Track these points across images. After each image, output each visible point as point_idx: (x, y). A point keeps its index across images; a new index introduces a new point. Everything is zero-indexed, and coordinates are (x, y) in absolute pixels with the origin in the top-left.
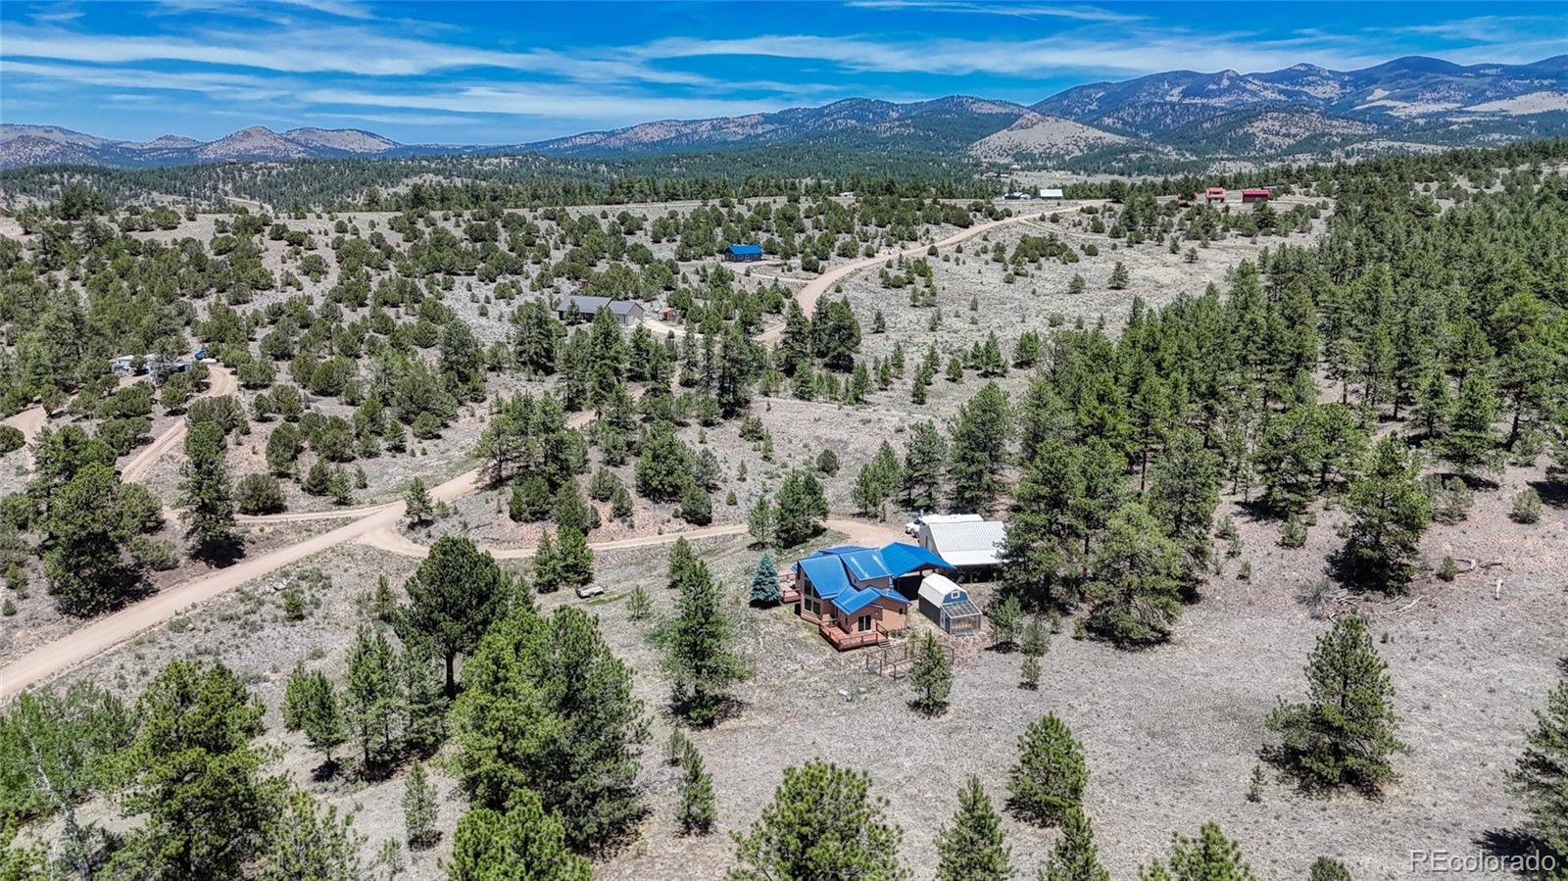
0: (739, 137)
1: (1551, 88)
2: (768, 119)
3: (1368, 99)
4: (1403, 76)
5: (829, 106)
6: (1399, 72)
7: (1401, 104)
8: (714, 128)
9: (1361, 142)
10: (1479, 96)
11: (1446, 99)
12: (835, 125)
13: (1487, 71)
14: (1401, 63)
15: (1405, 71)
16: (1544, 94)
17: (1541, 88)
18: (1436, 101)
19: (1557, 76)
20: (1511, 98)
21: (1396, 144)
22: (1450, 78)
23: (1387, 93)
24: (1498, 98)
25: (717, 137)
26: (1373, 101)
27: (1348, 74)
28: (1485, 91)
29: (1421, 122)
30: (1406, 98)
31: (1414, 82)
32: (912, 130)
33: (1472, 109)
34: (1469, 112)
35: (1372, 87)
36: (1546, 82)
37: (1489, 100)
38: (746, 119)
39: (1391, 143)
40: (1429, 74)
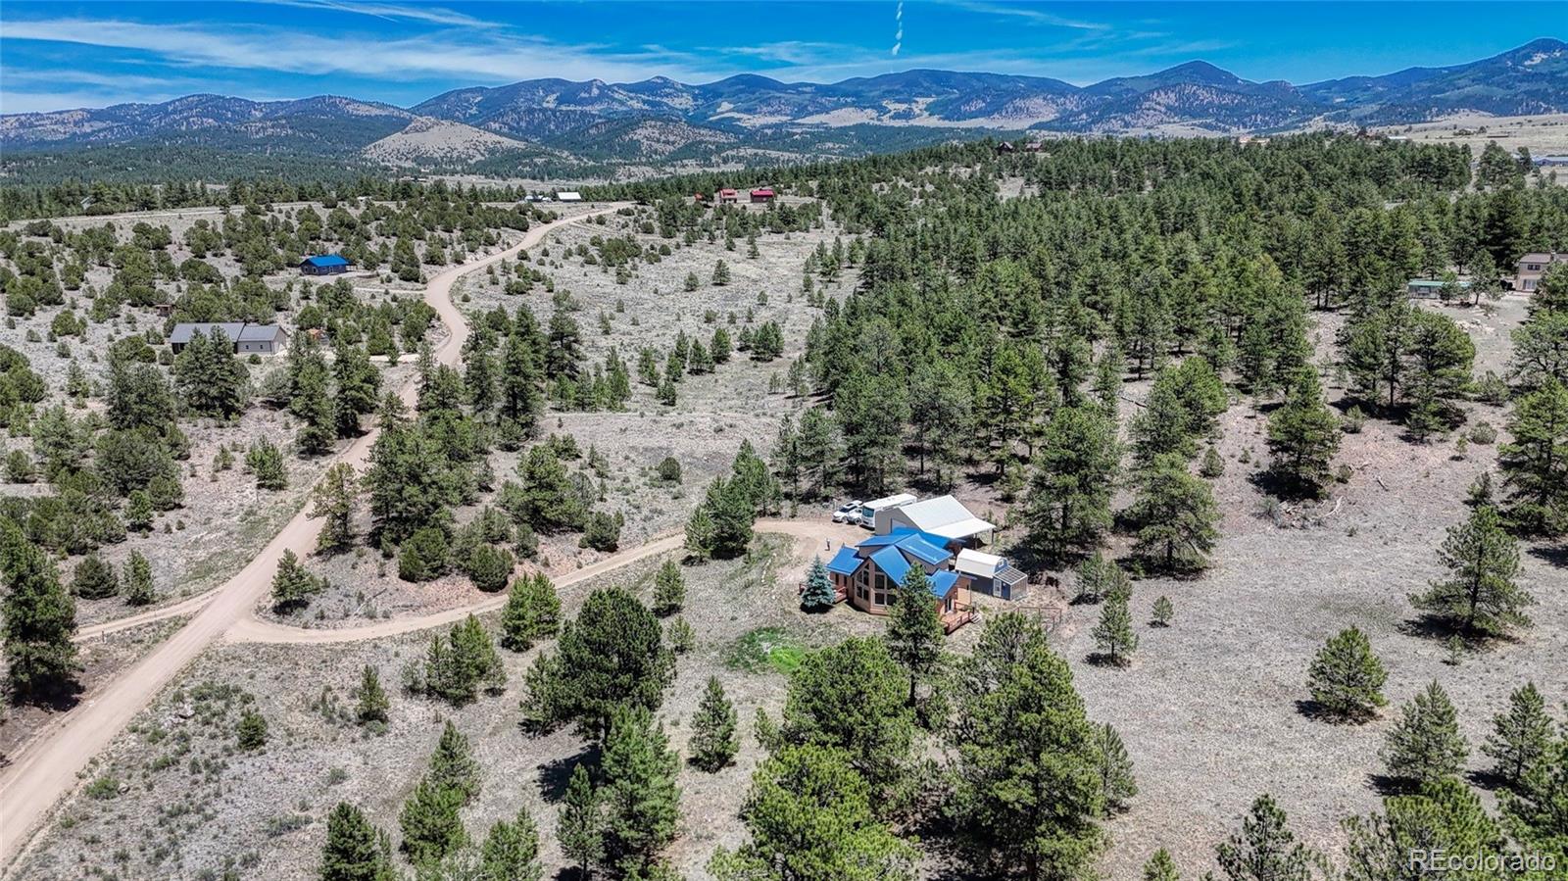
0: (60, 137)
1: (853, 104)
2: (95, 115)
3: (718, 110)
4: (742, 91)
5: (174, 102)
6: (738, 87)
7: (745, 116)
8: (22, 125)
9: (732, 149)
10: (802, 111)
11: (778, 112)
12: (188, 123)
13: (804, 89)
14: (739, 80)
15: (742, 87)
16: (851, 109)
17: (846, 105)
18: (772, 114)
19: (857, 94)
20: (827, 113)
21: (760, 152)
22: (778, 95)
23: (732, 106)
24: (817, 112)
25: (28, 135)
26: (722, 113)
27: (698, 87)
28: (806, 106)
29: (769, 132)
30: (748, 111)
31: (753, 97)
32: (290, 131)
33: (799, 121)
34: (799, 124)
35: (720, 100)
36: (849, 100)
37: (811, 114)
38: (65, 115)
39: (756, 151)
40: (762, 91)
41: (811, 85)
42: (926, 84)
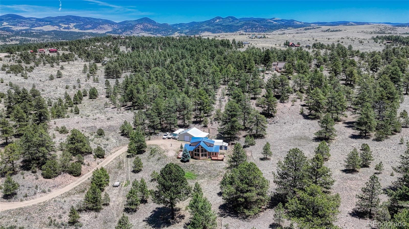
1: (50, 24)
3: (3, 25)
6: (9, 18)
7: (13, 27)
9: (13, 37)
10: (33, 26)
11: (25, 26)
13: (32, 19)
14: (8, 15)
15: (10, 18)
16: (50, 26)
17: (47, 24)
18: (23, 26)
19: (50, 21)
20: (42, 27)
21: (24, 38)
22: (24, 21)
23: (8, 24)
24: (39, 26)
26: (5, 26)
28: (34, 24)
29: (24, 32)
30: (14, 25)
31: (15, 21)
33: (33, 29)
34: (33, 30)
35: (2, 21)
36: (48, 23)
37: (37, 27)
39: (22, 37)
40: (18, 19)
41: (34, 18)
42: (72, 20)
